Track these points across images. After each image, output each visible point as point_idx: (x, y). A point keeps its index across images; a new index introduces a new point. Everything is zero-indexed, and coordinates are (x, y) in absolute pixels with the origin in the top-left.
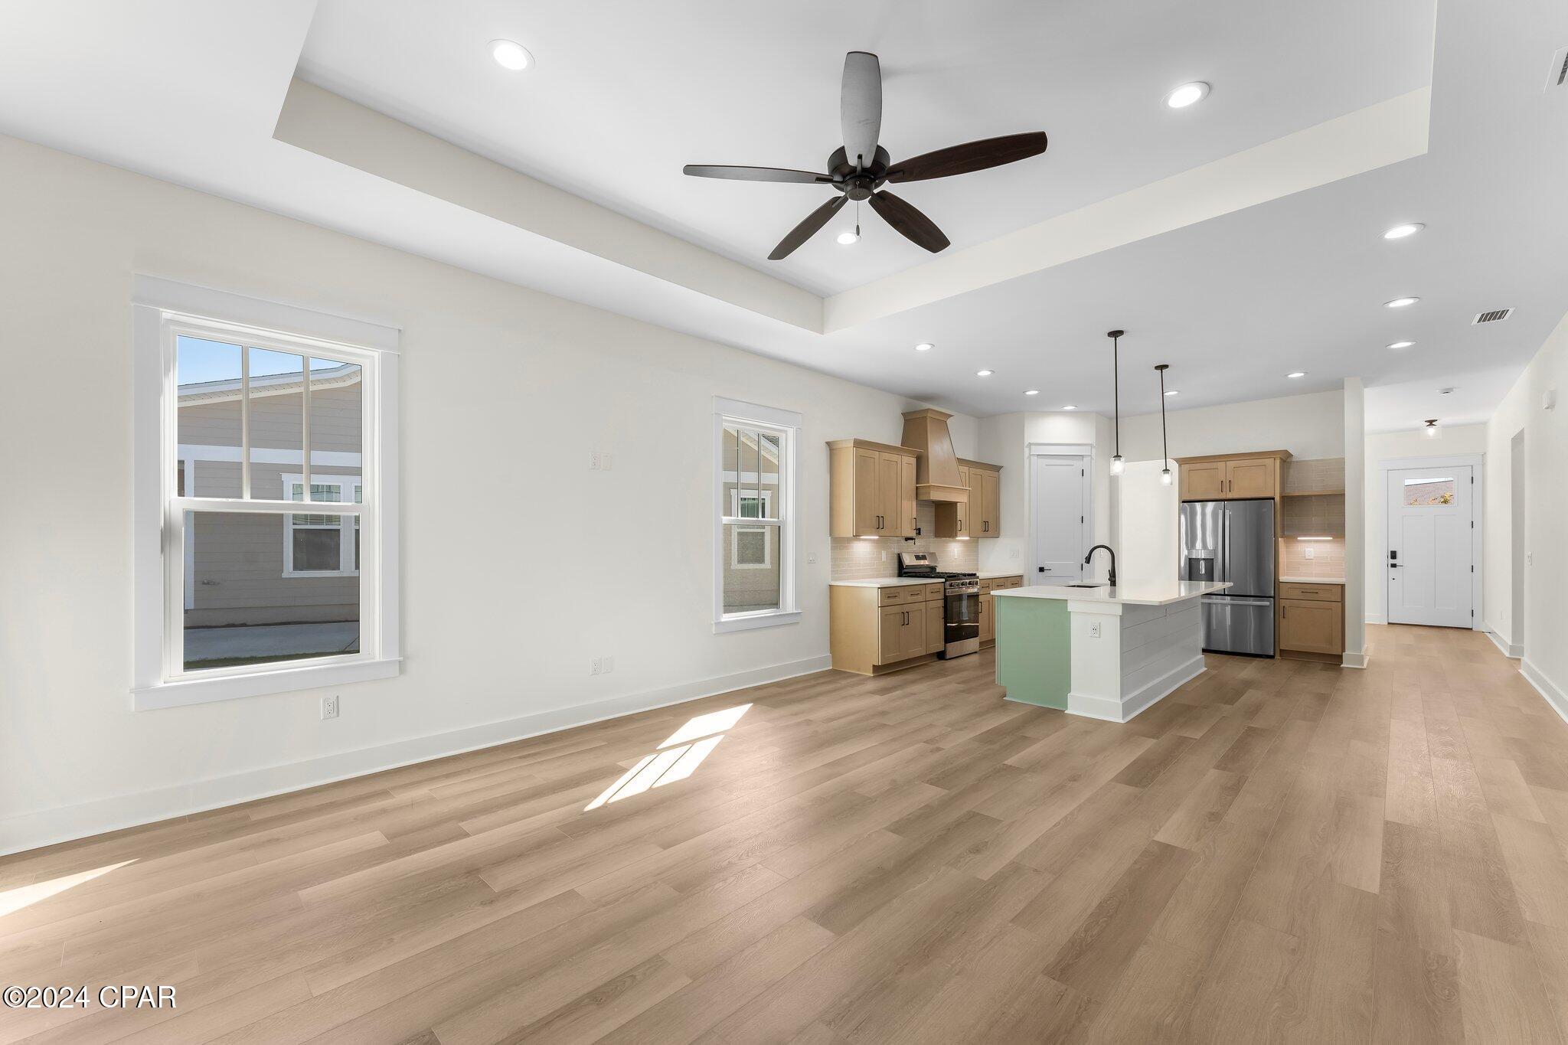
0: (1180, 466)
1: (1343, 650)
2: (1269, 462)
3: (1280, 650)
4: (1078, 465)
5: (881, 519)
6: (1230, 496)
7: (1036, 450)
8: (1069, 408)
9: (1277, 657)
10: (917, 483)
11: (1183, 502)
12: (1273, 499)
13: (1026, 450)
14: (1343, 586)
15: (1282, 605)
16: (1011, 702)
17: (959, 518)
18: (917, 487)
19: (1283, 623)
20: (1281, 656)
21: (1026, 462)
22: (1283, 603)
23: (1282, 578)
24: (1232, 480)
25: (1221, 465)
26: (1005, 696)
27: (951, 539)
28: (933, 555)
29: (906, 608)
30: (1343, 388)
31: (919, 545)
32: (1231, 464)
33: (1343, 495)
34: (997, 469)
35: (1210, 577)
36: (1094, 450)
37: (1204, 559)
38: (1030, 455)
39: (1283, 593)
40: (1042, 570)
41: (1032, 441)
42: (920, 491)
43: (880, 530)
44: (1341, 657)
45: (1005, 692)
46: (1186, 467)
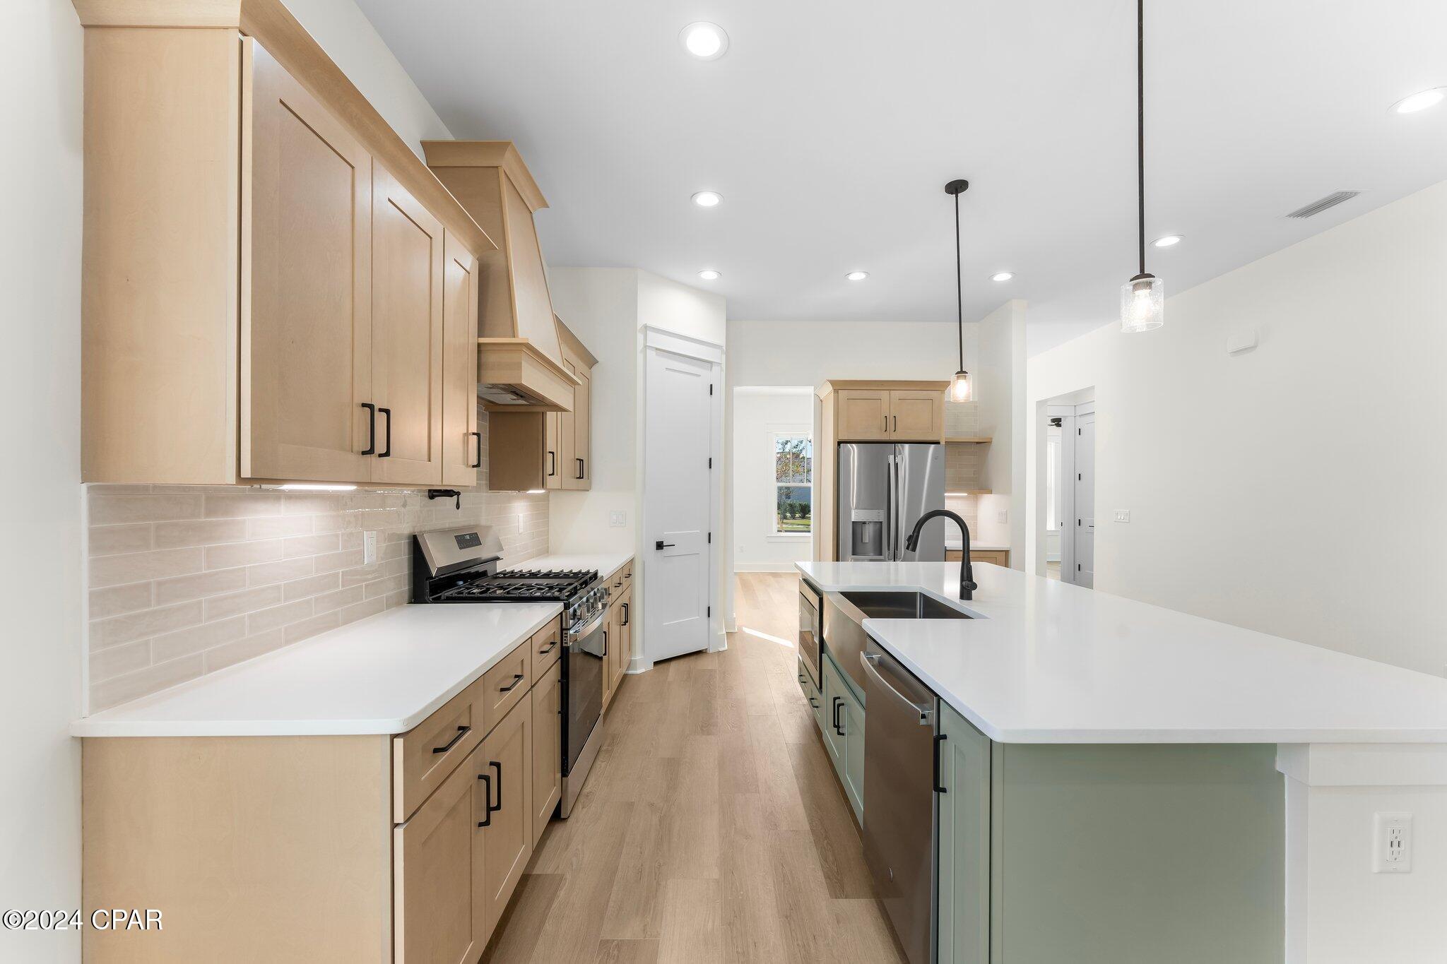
0: (836, 391)
4: (706, 377)
5: (381, 419)
6: (894, 437)
7: (656, 340)
10: (479, 336)
11: (837, 442)
13: (640, 337)
17: (550, 446)
18: (479, 345)
21: (640, 357)
25: (884, 395)
27: (515, 493)
32: (896, 394)
34: (592, 363)
36: (723, 357)
38: (646, 347)
40: (660, 546)
41: (649, 324)
43: (373, 459)
46: (845, 394)
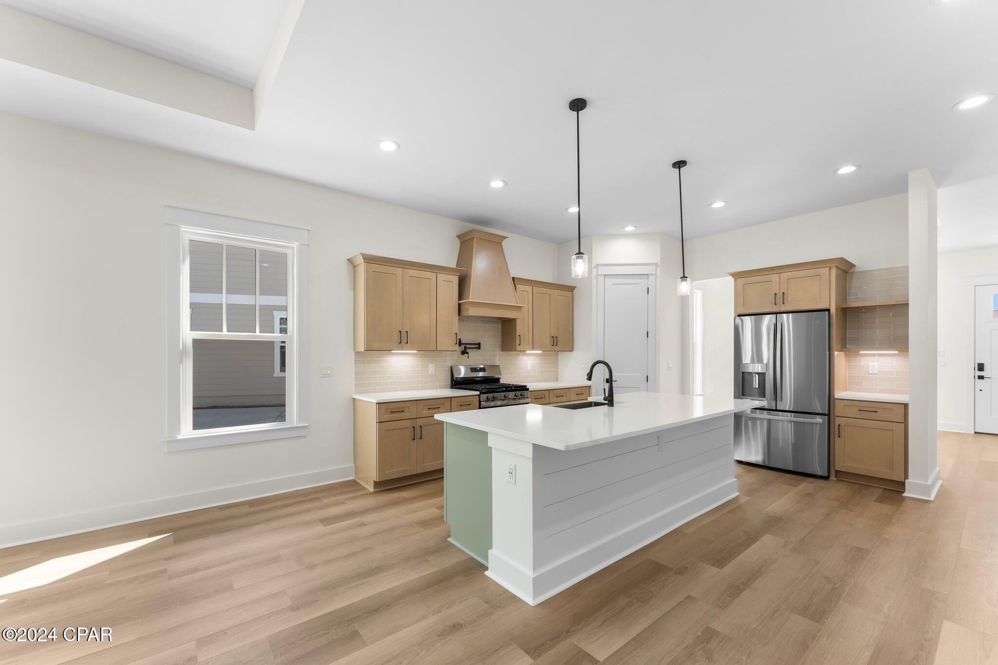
0: (735, 280)
1: (906, 477)
2: (824, 271)
3: (836, 470)
4: (643, 283)
8: (630, 229)
9: (833, 478)
10: (459, 301)
11: (739, 316)
12: (829, 310)
14: (906, 406)
15: (837, 423)
16: (452, 545)
17: (521, 333)
18: (460, 304)
19: (838, 443)
20: (836, 476)
22: (838, 421)
23: (839, 394)
24: (786, 293)
25: (775, 277)
26: (449, 536)
28: (496, 367)
29: (420, 422)
30: (906, 191)
31: (476, 358)
32: (785, 276)
33: (906, 305)
34: (571, 289)
35: (762, 393)
36: (659, 269)
37: (758, 373)
38: (599, 275)
39: (838, 410)
41: (599, 263)
42: (462, 307)
44: (903, 484)
45: (449, 532)
46: (741, 281)
